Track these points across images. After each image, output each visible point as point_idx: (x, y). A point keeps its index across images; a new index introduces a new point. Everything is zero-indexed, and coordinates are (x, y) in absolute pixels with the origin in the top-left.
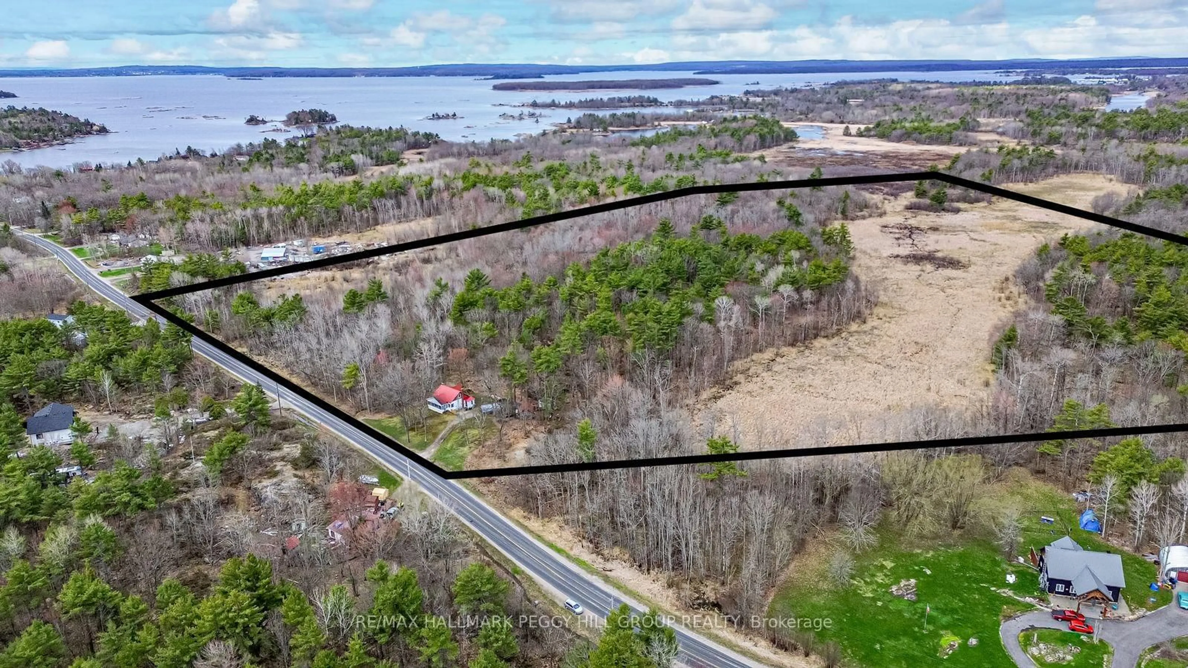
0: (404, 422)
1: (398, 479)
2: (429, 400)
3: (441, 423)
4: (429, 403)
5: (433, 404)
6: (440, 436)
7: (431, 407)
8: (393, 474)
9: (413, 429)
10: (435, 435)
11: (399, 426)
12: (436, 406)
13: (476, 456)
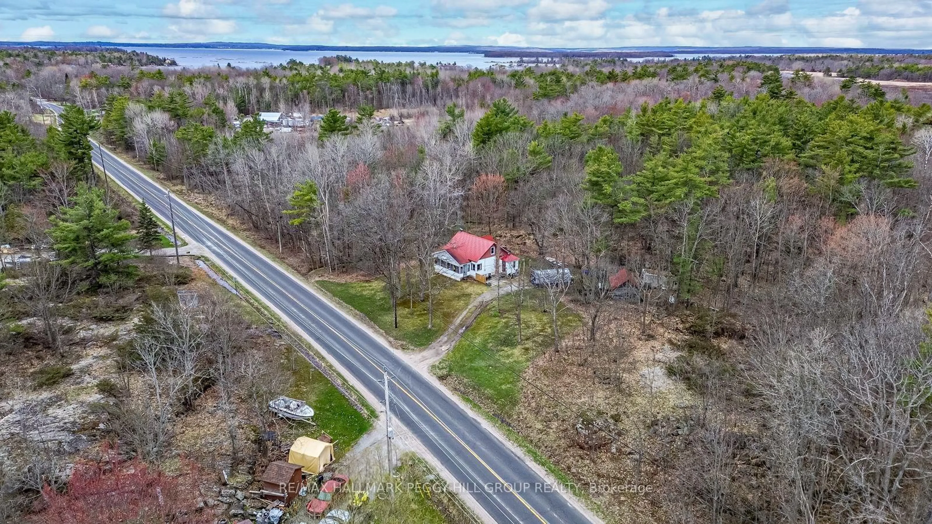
0: (391, 289)
1: (365, 412)
2: (436, 255)
3: (459, 297)
4: (437, 261)
5: (443, 263)
6: (458, 321)
7: (438, 268)
8: (353, 398)
9: (405, 303)
10: (448, 317)
11: (380, 295)
12: (449, 266)
13: (545, 372)
